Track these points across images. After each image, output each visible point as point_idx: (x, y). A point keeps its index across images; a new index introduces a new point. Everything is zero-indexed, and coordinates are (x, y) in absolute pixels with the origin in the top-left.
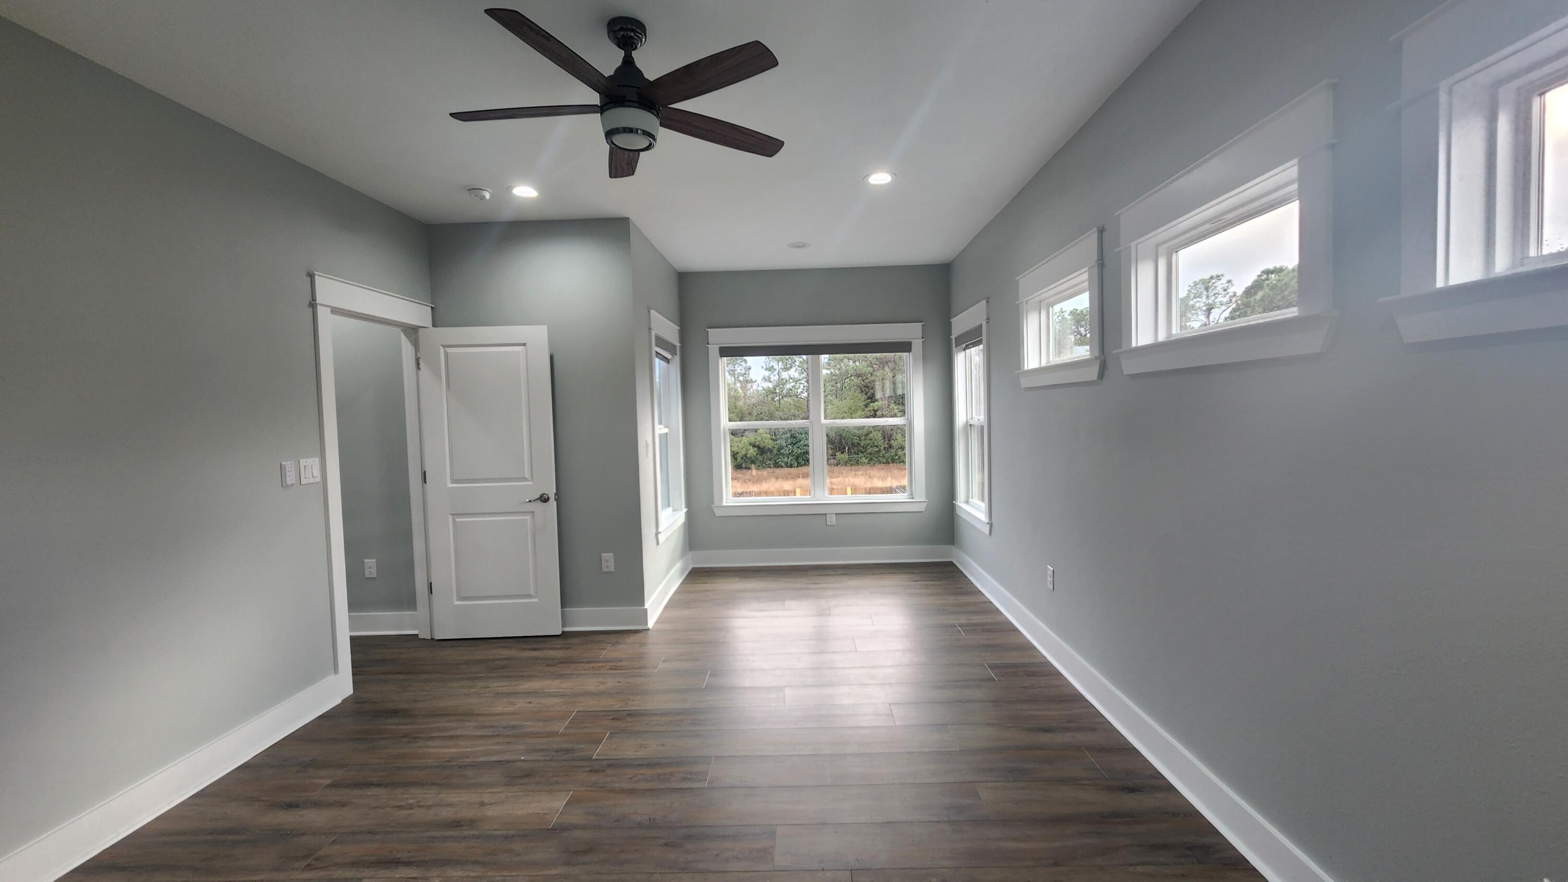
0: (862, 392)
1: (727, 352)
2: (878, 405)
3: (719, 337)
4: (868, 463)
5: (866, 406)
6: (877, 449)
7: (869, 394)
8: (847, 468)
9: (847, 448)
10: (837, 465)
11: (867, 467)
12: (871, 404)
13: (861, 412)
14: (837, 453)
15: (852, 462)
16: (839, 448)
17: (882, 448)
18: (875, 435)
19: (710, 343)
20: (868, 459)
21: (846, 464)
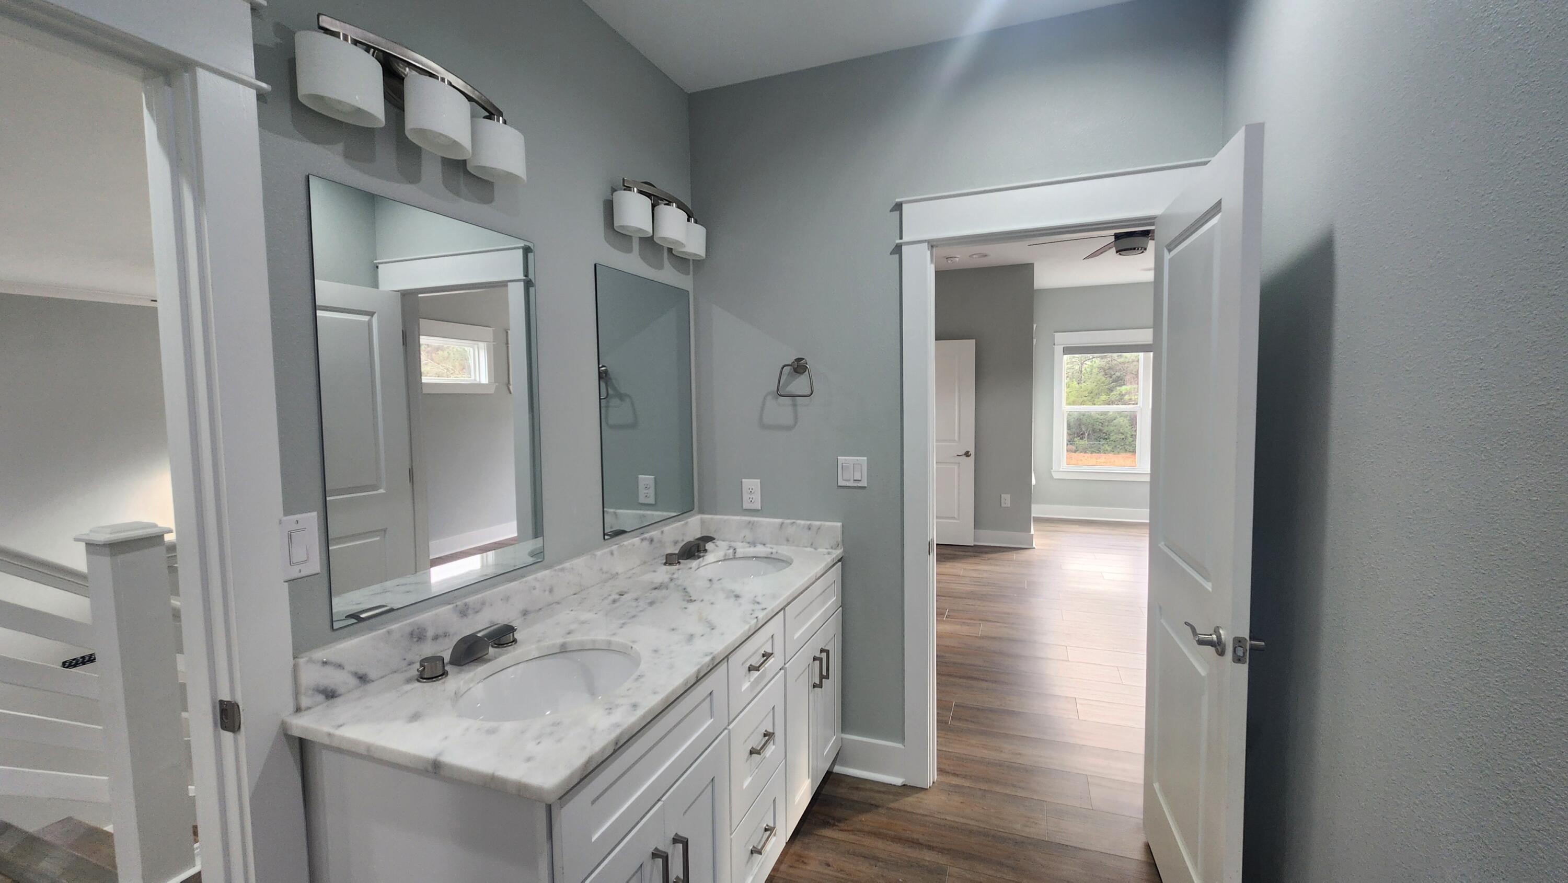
0: (1106, 375)
1: (1068, 350)
2: (1126, 389)
3: (1063, 339)
4: (1111, 451)
5: (1111, 390)
6: (1123, 437)
7: (1114, 377)
8: (1086, 455)
9: (1086, 434)
10: (1075, 452)
11: (1110, 455)
12: (1118, 388)
13: (1105, 396)
14: (1075, 439)
15: (1093, 449)
16: (1077, 434)
17: (1128, 435)
18: (1121, 421)
19: (1056, 343)
20: (1112, 447)
21: (1085, 451)
